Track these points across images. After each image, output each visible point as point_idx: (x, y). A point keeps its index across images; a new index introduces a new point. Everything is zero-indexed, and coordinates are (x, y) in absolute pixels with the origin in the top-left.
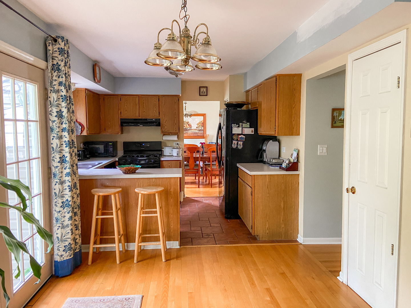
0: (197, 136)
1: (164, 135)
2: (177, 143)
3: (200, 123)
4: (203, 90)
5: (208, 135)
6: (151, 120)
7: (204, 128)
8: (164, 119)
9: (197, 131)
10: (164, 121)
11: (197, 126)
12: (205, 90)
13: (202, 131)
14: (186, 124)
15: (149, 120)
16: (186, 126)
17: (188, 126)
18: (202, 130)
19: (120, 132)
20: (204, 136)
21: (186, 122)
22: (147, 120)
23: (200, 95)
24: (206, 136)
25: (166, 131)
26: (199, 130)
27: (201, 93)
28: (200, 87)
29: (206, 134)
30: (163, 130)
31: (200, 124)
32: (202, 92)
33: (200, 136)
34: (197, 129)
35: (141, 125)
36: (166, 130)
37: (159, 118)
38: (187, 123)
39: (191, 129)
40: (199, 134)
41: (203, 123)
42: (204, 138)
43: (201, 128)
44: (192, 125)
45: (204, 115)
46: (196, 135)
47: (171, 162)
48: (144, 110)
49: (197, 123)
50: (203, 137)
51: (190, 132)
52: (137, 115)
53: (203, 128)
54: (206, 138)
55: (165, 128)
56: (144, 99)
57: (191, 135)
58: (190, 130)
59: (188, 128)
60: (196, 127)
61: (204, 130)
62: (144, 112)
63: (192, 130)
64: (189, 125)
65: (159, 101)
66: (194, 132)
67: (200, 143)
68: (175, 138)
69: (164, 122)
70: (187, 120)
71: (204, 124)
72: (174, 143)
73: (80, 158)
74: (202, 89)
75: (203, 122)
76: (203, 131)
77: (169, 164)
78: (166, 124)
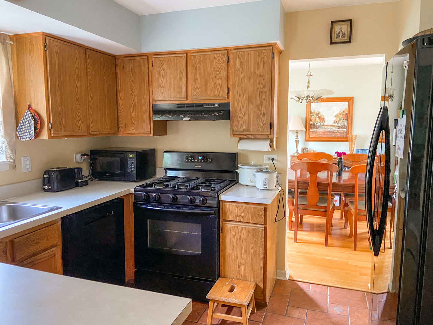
0: (335, 138)
1: (241, 139)
2: (271, 157)
3: (341, 114)
4: (341, 29)
5: (356, 136)
6: (212, 105)
7: (348, 124)
8: (239, 102)
9: (334, 129)
10: (239, 109)
11: (335, 119)
12: (345, 28)
13: (344, 128)
14: (315, 116)
15: (206, 105)
16: (315, 119)
17: (317, 119)
18: (345, 126)
19: (152, 132)
20: (347, 138)
21: (314, 112)
22: (203, 107)
23: (331, 43)
24: (352, 138)
25: (242, 132)
26: (339, 127)
27: (334, 37)
28: (332, 22)
29: (351, 134)
30: (236, 129)
31: (341, 116)
32: (338, 35)
33: (340, 138)
34: (334, 124)
35: (187, 117)
36: (242, 129)
37: (227, 101)
38: (317, 114)
39: (324, 125)
40: (338, 135)
41: (346, 114)
42: (347, 141)
43: (342, 124)
44: (326, 118)
45: (350, 100)
46: (333, 135)
47: (244, 205)
48: (197, 85)
49: (335, 114)
50: (344, 139)
51: (321, 130)
52: (184, 95)
53: (346, 123)
54: (352, 140)
55: (240, 124)
56: (197, 59)
57: (324, 136)
58: (321, 126)
59: (319, 124)
60: (333, 121)
61: (349, 127)
62: (197, 88)
63: (325, 127)
64: (319, 118)
65: (228, 62)
66: (328, 130)
67: (336, 153)
68: (264, 146)
69: (238, 111)
70: (317, 110)
71: (348, 116)
72: (266, 157)
73: (50, 187)
74: (337, 28)
75: (346, 112)
76: (347, 128)
77: (239, 211)
78: (241, 116)
